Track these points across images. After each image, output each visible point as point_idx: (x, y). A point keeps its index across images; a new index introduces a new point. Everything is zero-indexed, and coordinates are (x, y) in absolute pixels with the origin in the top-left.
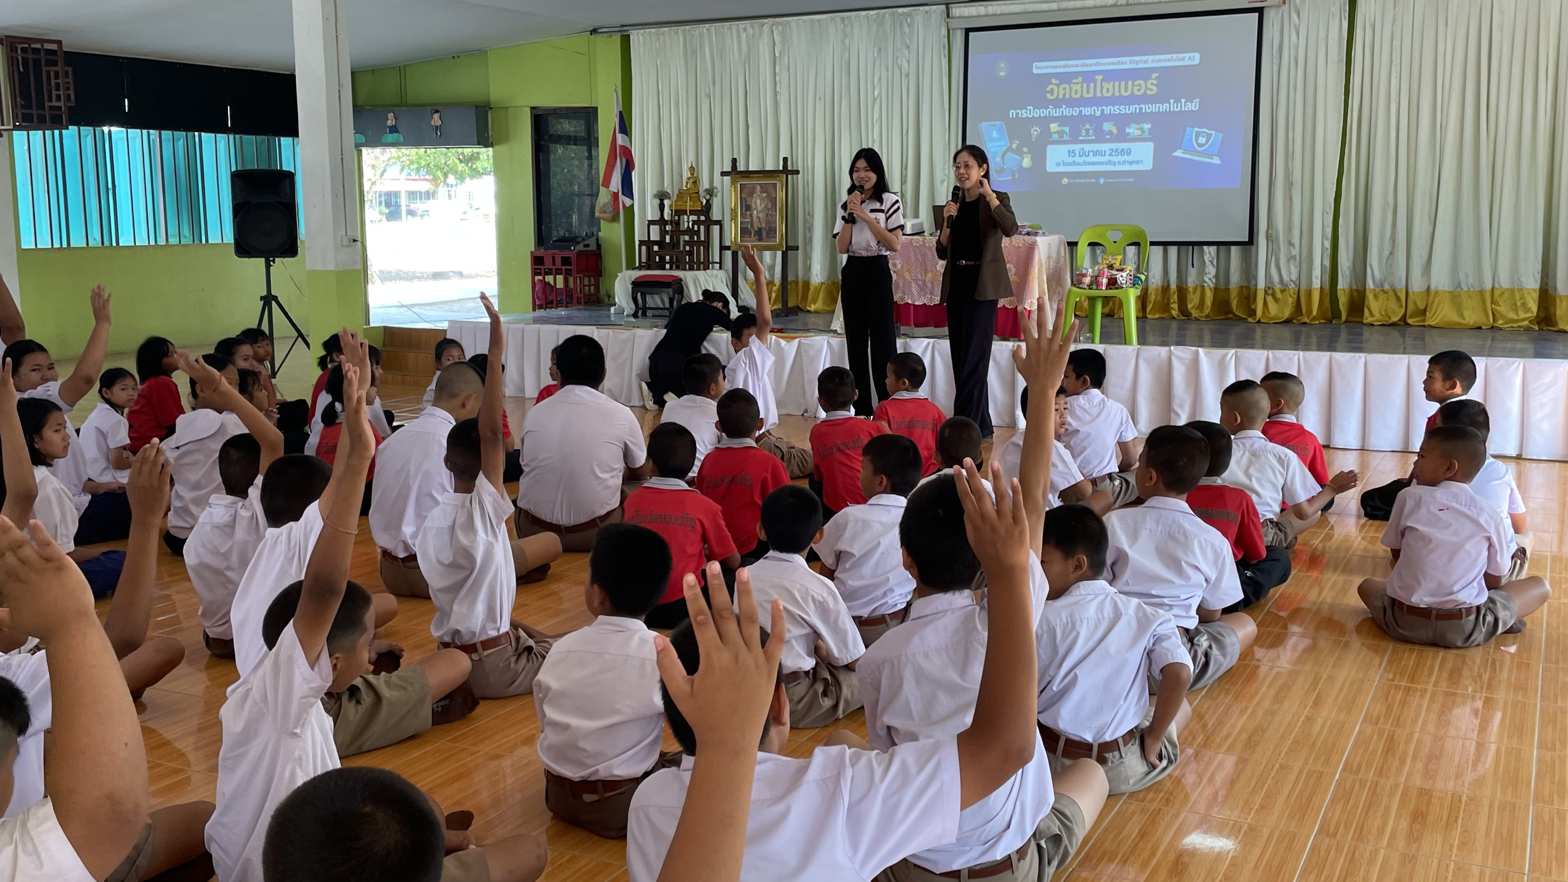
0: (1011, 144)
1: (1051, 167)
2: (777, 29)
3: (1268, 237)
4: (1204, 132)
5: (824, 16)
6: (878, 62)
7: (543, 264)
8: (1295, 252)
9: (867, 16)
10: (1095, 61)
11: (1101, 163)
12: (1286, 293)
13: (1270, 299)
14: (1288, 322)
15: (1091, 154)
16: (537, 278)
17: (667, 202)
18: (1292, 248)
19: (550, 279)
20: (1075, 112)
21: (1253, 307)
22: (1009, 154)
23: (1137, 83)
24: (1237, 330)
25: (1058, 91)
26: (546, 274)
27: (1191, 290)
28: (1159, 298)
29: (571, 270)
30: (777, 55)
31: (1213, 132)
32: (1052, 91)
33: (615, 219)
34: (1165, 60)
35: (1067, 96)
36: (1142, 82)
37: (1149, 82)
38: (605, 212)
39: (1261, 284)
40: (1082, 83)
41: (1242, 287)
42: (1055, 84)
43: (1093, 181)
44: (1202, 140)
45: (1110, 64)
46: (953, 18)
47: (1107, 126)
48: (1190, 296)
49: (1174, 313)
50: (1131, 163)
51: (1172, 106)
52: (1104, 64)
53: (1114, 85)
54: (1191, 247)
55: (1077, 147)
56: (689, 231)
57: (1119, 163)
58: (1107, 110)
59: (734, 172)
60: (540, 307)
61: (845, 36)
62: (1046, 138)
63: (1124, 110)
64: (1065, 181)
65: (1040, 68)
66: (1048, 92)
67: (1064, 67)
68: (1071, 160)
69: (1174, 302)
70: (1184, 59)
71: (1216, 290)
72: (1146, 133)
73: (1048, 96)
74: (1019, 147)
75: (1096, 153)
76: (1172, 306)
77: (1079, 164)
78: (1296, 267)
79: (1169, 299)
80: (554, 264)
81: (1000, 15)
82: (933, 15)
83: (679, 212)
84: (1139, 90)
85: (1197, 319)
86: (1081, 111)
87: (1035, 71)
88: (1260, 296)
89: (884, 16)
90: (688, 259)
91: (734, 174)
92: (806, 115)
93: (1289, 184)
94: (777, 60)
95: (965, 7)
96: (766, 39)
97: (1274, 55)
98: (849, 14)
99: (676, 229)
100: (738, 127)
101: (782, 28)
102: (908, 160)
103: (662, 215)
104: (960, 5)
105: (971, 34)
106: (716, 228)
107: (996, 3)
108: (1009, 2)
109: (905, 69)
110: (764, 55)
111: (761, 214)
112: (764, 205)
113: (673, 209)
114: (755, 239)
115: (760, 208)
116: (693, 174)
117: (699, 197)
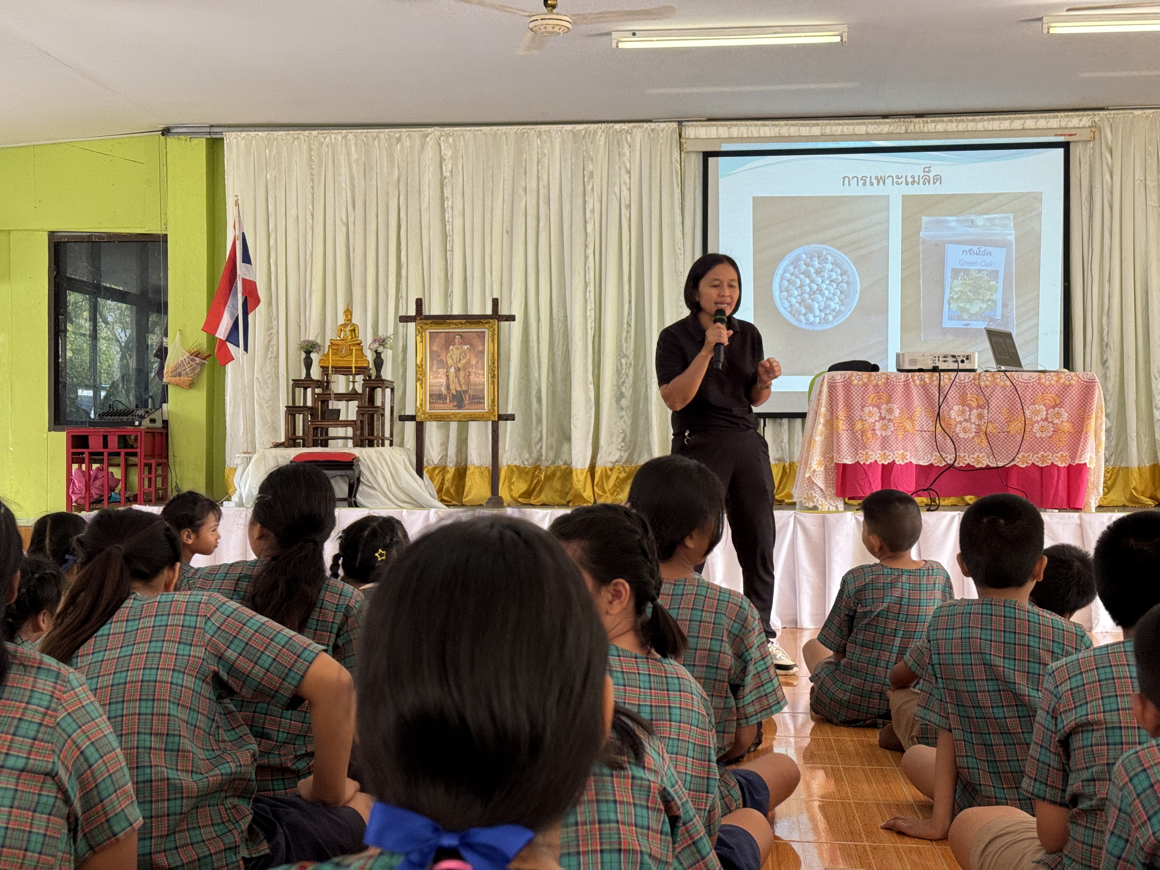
2: (446, 141)
5: (514, 129)
6: (589, 189)
7: (87, 447)
16: (75, 467)
29: (135, 454)
30: (447, 174)
38: (180, 375)
46: (687, 138)
56: (354, 395)
61: (543, 154)
80: (105, 445)
81: (749, 138)
82: (661, 133)
89: (595, 132)
90: (358, 432)
91: (421, 319)
92: (487, 251)
93: (1104, 346)
94: (446, 180)
95: (702, 126)
96: (430, 153)
97: (1084, 198)
98: (548, 127)
99: (329, 392)
100: (387, 264)
101: (454, 140)
102: (629, 314)
103: (308, 374)
104: (695, 123)
105: (711, 160)
106: (388, 391)
107: (744, 123)
108: (760, 122)
109: (625, 199)
110: (427, 174)
111: (462, 372)
112: (465, 360)
113: (326, 365)
114: (451, 405)
115: (459, 365)
116: (350, 320)
117: (362, 350)
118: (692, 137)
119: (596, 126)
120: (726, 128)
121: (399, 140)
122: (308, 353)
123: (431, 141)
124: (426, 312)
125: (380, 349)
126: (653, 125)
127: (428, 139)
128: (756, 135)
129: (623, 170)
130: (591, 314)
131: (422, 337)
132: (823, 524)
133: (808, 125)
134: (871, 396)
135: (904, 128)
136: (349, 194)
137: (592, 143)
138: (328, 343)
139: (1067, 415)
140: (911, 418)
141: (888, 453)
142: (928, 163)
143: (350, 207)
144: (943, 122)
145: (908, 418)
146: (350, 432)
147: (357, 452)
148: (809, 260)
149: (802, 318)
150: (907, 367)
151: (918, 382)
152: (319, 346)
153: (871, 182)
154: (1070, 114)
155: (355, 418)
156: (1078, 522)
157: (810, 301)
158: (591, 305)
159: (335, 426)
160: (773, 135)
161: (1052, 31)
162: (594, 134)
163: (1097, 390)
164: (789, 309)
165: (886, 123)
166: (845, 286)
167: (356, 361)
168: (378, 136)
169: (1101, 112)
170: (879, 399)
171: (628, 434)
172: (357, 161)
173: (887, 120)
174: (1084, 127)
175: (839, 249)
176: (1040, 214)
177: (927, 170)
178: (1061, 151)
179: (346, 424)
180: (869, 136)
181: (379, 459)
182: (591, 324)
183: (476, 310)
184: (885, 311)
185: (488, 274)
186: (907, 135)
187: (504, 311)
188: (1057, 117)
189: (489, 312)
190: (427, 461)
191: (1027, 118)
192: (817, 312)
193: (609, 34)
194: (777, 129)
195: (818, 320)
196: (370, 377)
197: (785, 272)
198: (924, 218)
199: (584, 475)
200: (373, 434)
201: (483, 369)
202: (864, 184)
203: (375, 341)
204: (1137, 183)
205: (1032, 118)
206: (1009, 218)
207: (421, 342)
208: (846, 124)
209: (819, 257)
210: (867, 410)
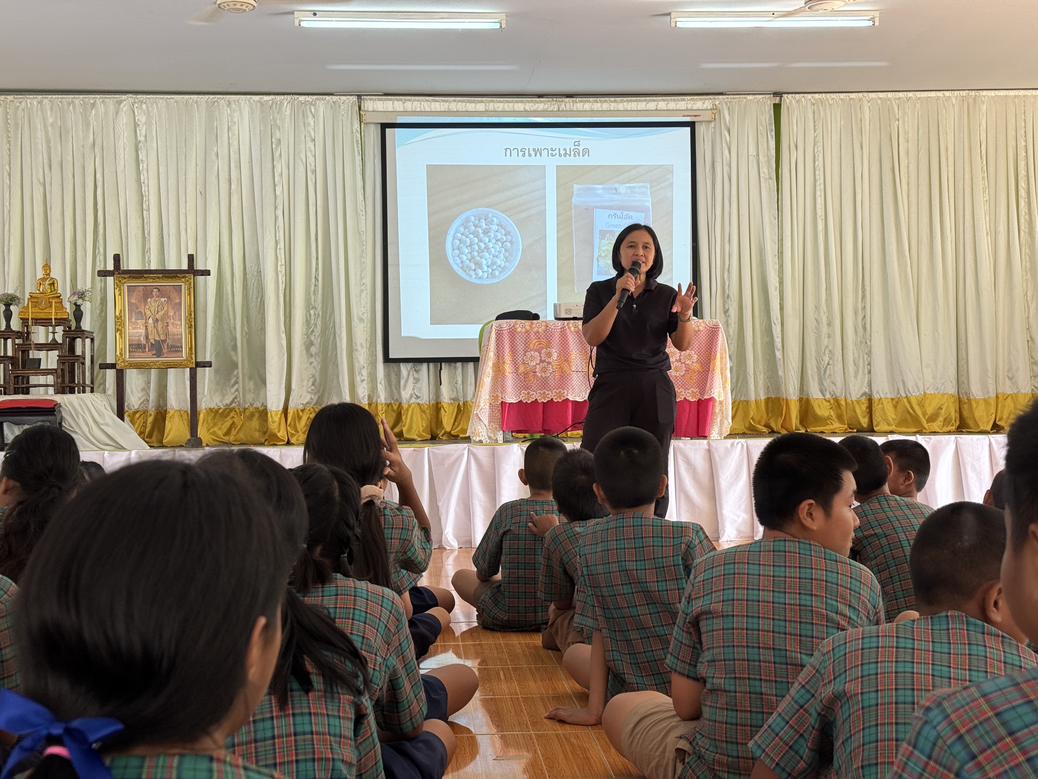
2: (140, 108)
9: (260, 101)
30: (141, 139)
46: (366, 110)
59: (118, 271)
81: (421, 112)
82: (342, 106)
89: (282, 103)
90: (59, 380)
91: (119, 274)
92: (182, 211)
93: (726, 297)
94: (141, 145)
95: (379, 100)
96: (124, 119)
97: (707, 170)
98: (237, 97)
99: (29, 343)
100: (85, 222)
101: (147, 107)
102: (317, 269)
103: (8, 325)
104: (374, 97)
105: (388, 130)
106: (88, 341)
107: (416, 98)
108: (431, 98)
109: (311, 165)
110: (122, 138)
111: (160, 322)
112: (163, 312)
113: (26, 317)
114: (150, 354)
115: (157, 316)
116: (49, 274)
117: (61, 302)
118: (371, 109)
119: (282, 97)
120: (401, 102)
121: (93, 105)
122: (8, 305)
123: (125, 107)
124: (124, 266)
125: (79, 302)
126: (335, 98)
127: (122, 106)
128: (428, 109)
129: (308, 139)
130: (281, 269)
131: (120, 290)
132: (493, 455)
133: (474, 102)
134: (534, 341)
135: (556, 107)
136: (45, 156)
137: (278, 113)
138: (27, 296)
139: (696, 356)
140: (567, 360)
141: (547, 392)
142: (577, 138)
143: (47, 168)
144: (590, 102)
145: (565, 360)
146: (50, 379)
147: (59, 398)
148: (477, 222)
149: (472, 273)
150: (563, 316)
151: (573, 329)
152: (19, 299)
153: (529, 154)
154: (695, 97)
155: (55, 367)
156: (707, 447)
157: (479, 258)
158: (281, 261)
159: (36, 374)
160: (442, 110)
161: (679, 25)
162: (280, 105)
163: (720, 335)
164: (461, 265)
165: (541, 102)
166: (509, 244)
167: (56, 313)
168: (73, 102)
169: (720, 97)
170: (539, 344)
171: (318, 379)
172: (52, 125)
173: (542, 99)
174: (707, 110)
175: (503, 212)
176: (672, 184)
177: (576, 143)
178: (688, 129)
179: (47, 372)
180: (526, 113)
181: (80, 405)
182: (281, 278)
183: (172, 265)
184: (544, 267)
185: (183, 232)
186: (559, 113)
187: (199, 266)
188: (684, 100)
189: (185, 267)
190: (128, 406)
191: (660, 101)
192: (485, 268)
193: (292, 13)
194: (446, 105)
195: (486, 275)
196: (70, 328)
197: (456, 232)
198: (575, 186)
199: (279, 416)
200: (74, 382)
201: (181, 320)
202: (524, 155)
203: (74, 294)
204: (751, 158)
205: (664, 100)
206: (646, 187)
207: (120, 295)
208: (507, 102)
209: (485, 220)
210: (529, 354)
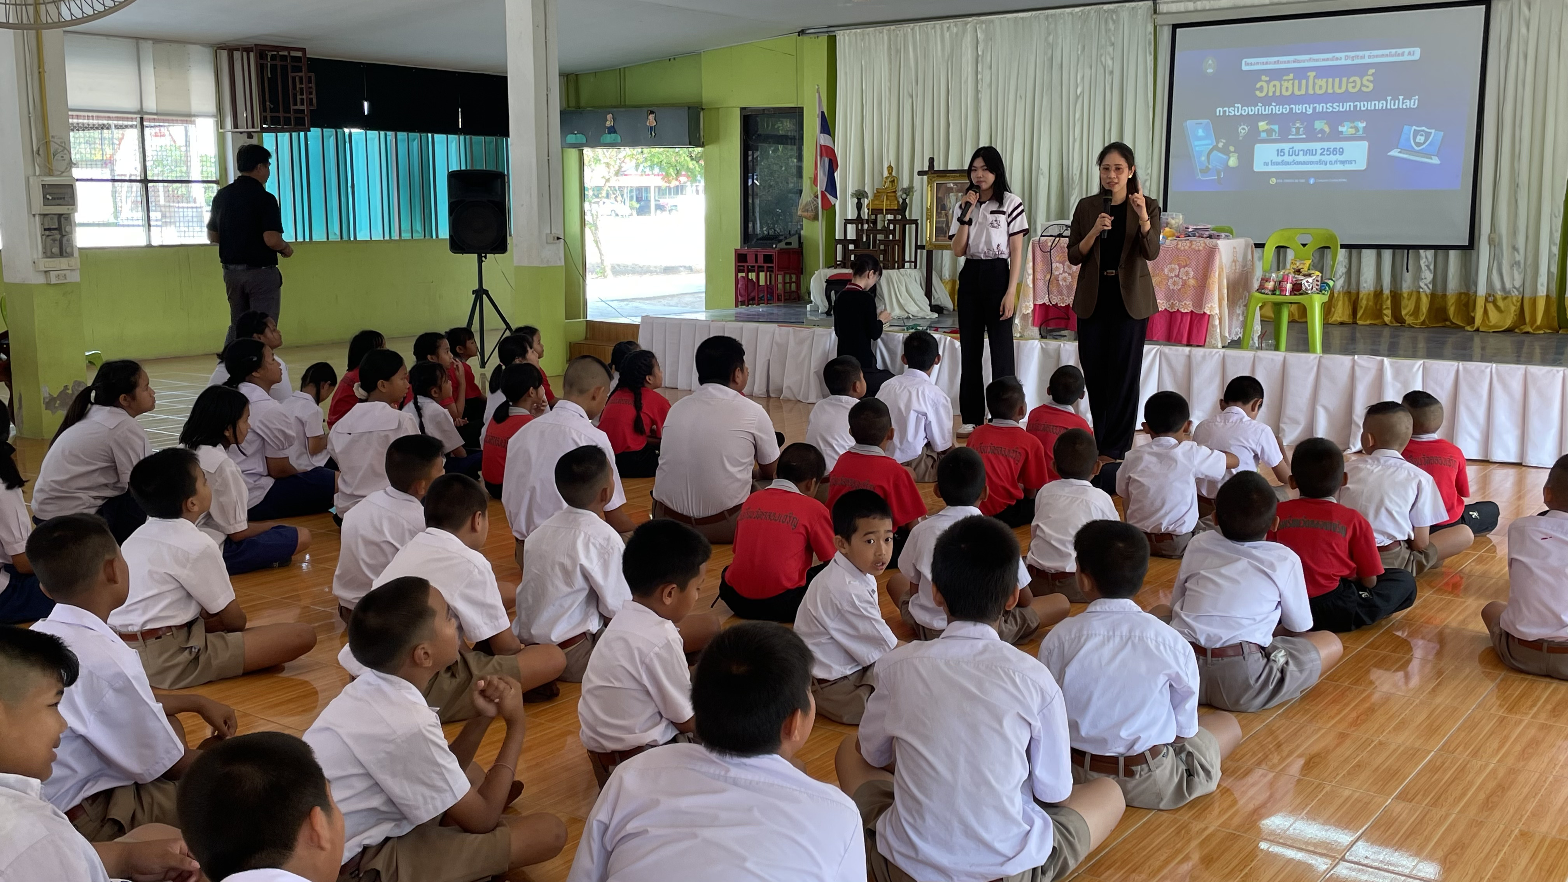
0: (1217, 143)
1: (1258, 167)
2: (981, 27)
3: (1491, 242)
4: (1423, 131)
5: (1029, 14)
6: (1082, 58)
7: (746, 261)
8: (1520, 257)
9: (1071, 13)
10: (1307, 57)
11: (1311, 163)
12: (1509, 300)
13: (1490, 307)
14: (1509, 331)
15: (1301, 153)
16: (740, 275)
17: (866, 202)
18: (1516, 253)
19: (752, 276)
20: (1285, 109)
21: (1473, 314)
22: (1215, 152)
23: (1351, 80)
24: (1452, 339)
25: (1266, 87)
26: (749, 271)
27: (1405, 295)
28: (1371, 303)
29: (772, 267)
30: (980, 53)
31: (1433, 131)
32: (1262, 88)
33: (816, 218)
34: (1383, 56)
35: (1278, 94)
36: (1357, 79)
37: (1367, 78)
38: (807, 211)
39: (1482, 290)
40: (1293, 79)
41: (1460, 294)
42: (1266, 81)
43: (1303, 181)
44: (1420, 139)
45: (1323, 60)
46: (1159, 14)
47: (1319, 125)
48: (1404, 302)
49: (1387, 319)
50: (1343, 162)
51: (1390, 104)
52: (1317, 60)
53: (1327, 82)
54: (1406, 251)
55: (1286, 146)
56: (886, 231)
57: (1331, 163)
58: (1319, 108)
59: (931, 172)
60: (743, 303)
61: (1049, 34)
62: (1254, 137)
63: (1337, 107)
64: (1273, 181)
65: (1250, 64)
66: (1258, 89)
67: (1275, 63)
68: (1280, 159)
69: (1387, 308)
70: (1403, 54)
71: (1433, 296)
72: (1361, 132)
73: (1258, 93)
74: (1226, 146)
75: (1305, 153)
76: (1385, 312)
77: (1287, 163)
78: (1520, 273)
79: (1381, 305)
80: (756, 261)
81: (1208, 10)
82: (1139, 11)
83: (876, 211)
84: (1354, 87)
85: (1410, 326)
86: (1291, 109)
87: (1244, 68)
88: (1480, 303)
89: (1088, 13)
93: (1515, 186)
94: (980, 58)
95: (1173, 2)
96: (969, 38)
97: (1501, 49)
98: (1054, 11)
100: (939, 125)
101: (986, 26)
103: (859, 214)
105: (1178, 30)
109: (1109, 66)
110: (966, 54)
116: (893, 172)
117: (896, 196)
118: (1165, 11)
119: (1087, 7)
120: (1192, 3)
122: (859, 200)
123: (970, 28)
124: (935, 167)
125: (904, 196)
126: (1133, 5)
128: (1216, 7)
129: (1108, 43)
131: (931, 186)
137: (1086, 22)
138: (875, 191)
152: (868, 194)
160: (1230, 6)
168: (935, 27)
172: (920, 46)
207: (931, 190)
